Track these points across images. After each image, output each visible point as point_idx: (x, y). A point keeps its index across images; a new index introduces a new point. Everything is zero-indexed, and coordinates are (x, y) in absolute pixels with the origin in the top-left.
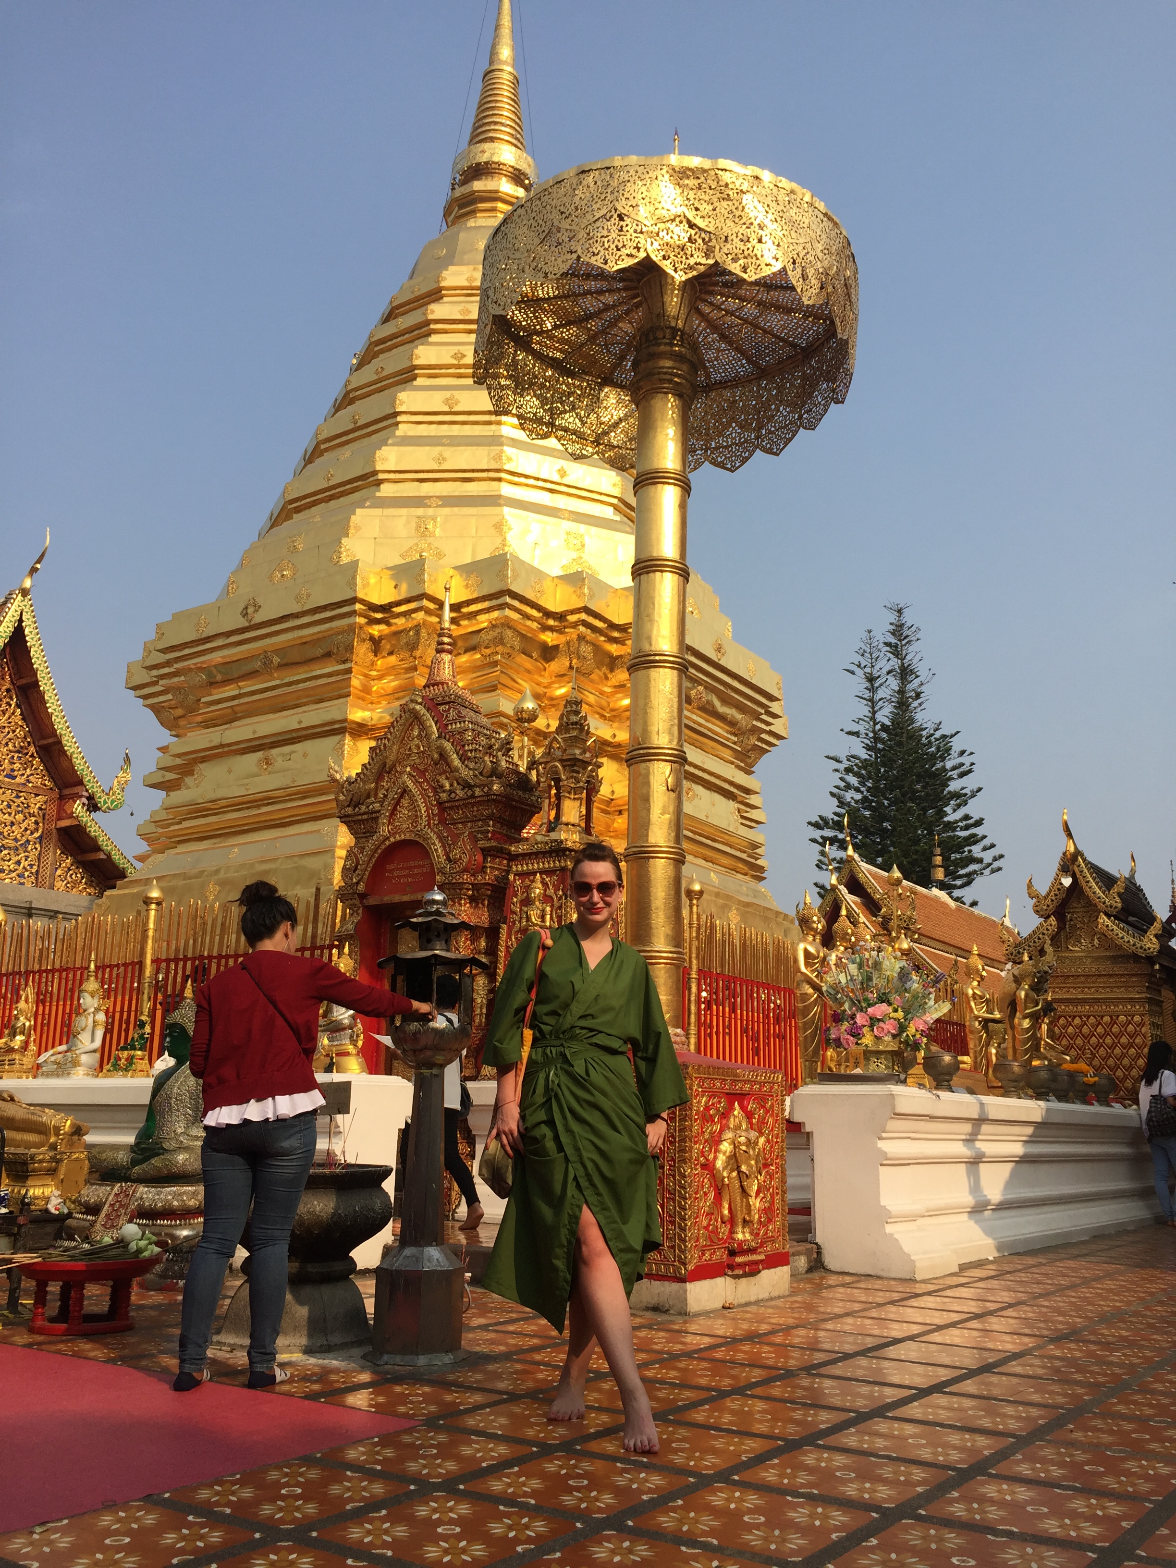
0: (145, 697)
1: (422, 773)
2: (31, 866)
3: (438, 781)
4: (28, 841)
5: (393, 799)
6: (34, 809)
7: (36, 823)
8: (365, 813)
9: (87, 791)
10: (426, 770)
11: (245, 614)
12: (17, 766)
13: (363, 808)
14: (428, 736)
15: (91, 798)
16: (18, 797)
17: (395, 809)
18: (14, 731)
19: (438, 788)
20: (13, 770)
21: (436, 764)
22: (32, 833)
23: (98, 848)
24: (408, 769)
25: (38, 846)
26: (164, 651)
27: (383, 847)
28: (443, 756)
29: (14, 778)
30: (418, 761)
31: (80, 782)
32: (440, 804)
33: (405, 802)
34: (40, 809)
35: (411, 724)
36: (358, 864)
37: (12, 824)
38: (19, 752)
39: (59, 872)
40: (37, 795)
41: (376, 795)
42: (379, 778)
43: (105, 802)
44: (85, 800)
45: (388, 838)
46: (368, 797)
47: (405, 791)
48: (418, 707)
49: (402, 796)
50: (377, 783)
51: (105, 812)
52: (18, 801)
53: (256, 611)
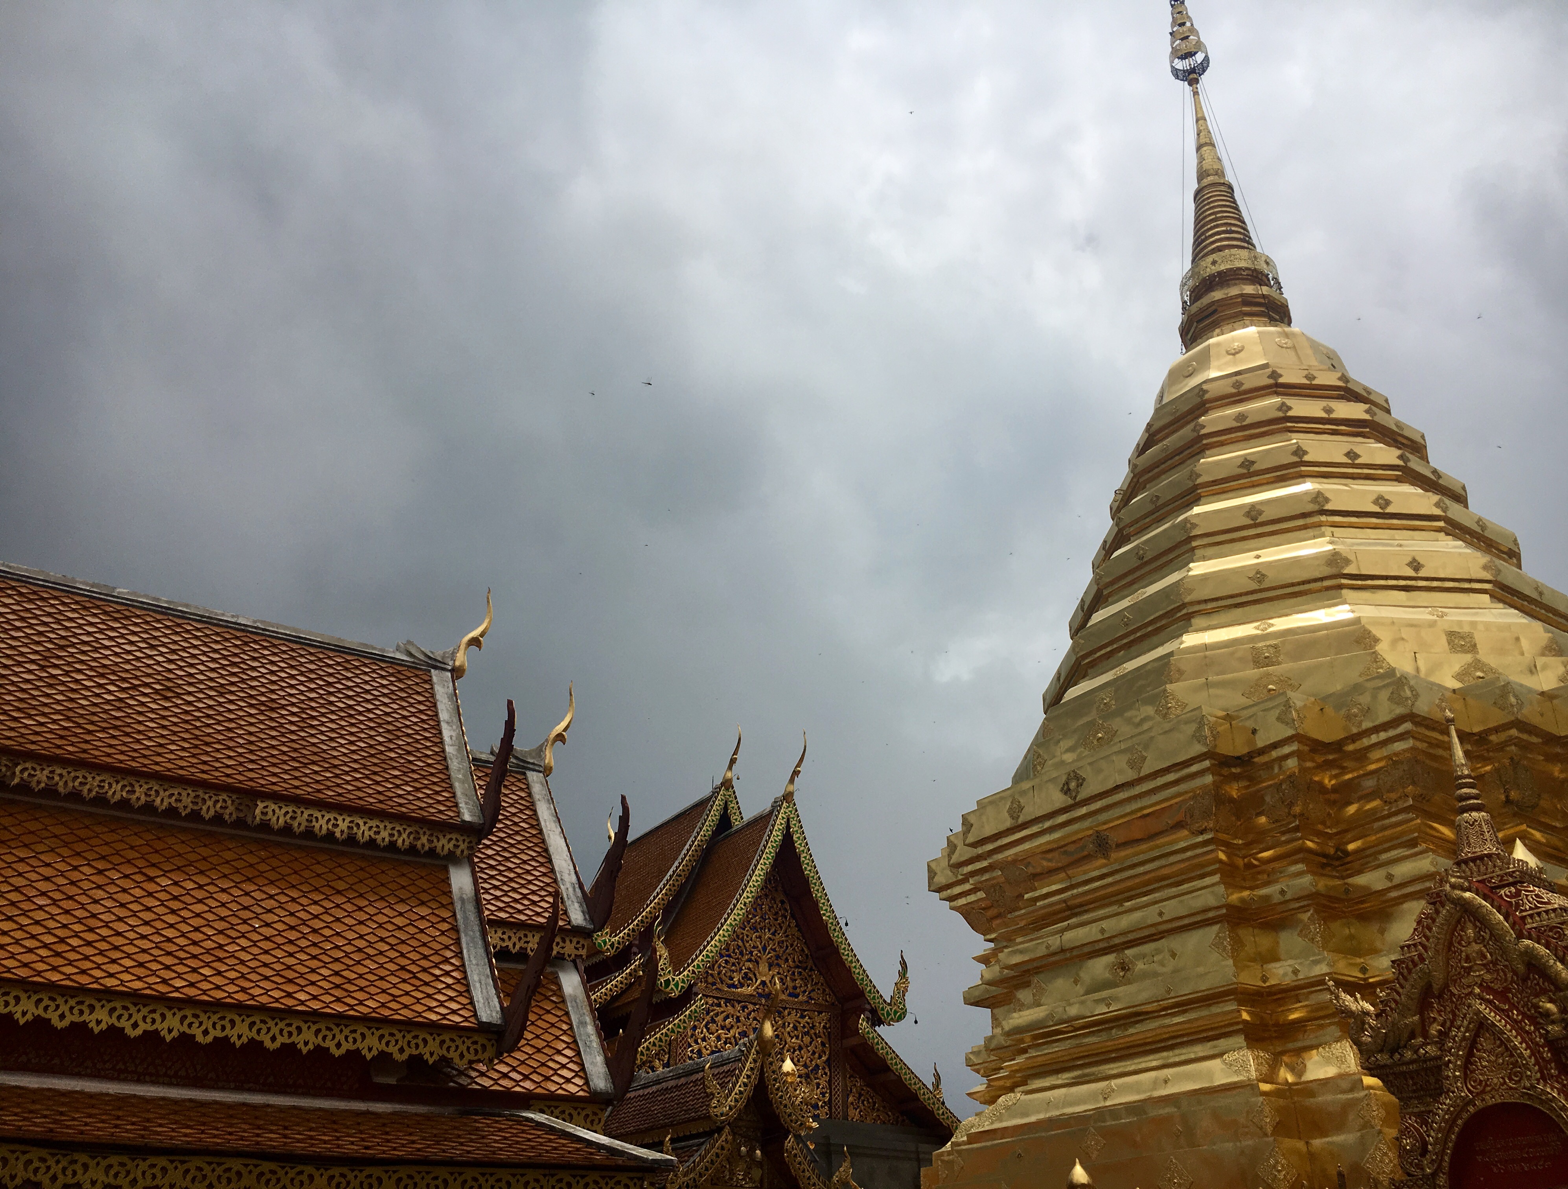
0: (950, 899)
1: (1502, 995)
2: (823, 1094)
3: (1536, 1007)
4: (817, 1066)
5: (1464, 1038)
6: (819, 1028)
7: (823, 1044)
8: (1412, 1062)
9: (869, 1003)
10: (1507, 990)
11: (1066, 790)
12: (798, 983)
13: (1409, 1055)
14: (1496, 937)
15: (874, 1011)
16: (803, 1017)
17: (1470, 1054)
18: (792, 945)
19: (1540, 1018)
20: (795, 988)
21: (1525, 980)
22: (820, 1057)
23: (886, 1068)
24: (1477, 990)
25: (827, 1070)
26: (974, 845)
27: (1465, 1116)
28: (1534, 965)
29: (797, 996)
30: (1488, 977)
31: (861, 994)
32: (1551, 1043)
33: (1485, 1042)
34: (824, 1027)
35: (1459, 922)
36: (1425, 1144)
37: (800, 1048)
38: (798, 967)
39: (851, 1099)
40: (820, 1013)
41: (1425, 1034)
42: (1423, 1006)
43: (888, 1014)
44: (867, 1013)
45: (1471, 1102)
46: (1412, 1036)
47: (1482, 1026)
48: (1468, 895)
49: (1477, 1035)
50: (1421, 1014)
51: (889, 1025)
52: (803, 1021)
53: (1080, 785)
